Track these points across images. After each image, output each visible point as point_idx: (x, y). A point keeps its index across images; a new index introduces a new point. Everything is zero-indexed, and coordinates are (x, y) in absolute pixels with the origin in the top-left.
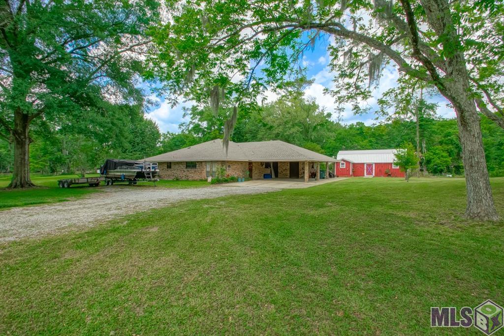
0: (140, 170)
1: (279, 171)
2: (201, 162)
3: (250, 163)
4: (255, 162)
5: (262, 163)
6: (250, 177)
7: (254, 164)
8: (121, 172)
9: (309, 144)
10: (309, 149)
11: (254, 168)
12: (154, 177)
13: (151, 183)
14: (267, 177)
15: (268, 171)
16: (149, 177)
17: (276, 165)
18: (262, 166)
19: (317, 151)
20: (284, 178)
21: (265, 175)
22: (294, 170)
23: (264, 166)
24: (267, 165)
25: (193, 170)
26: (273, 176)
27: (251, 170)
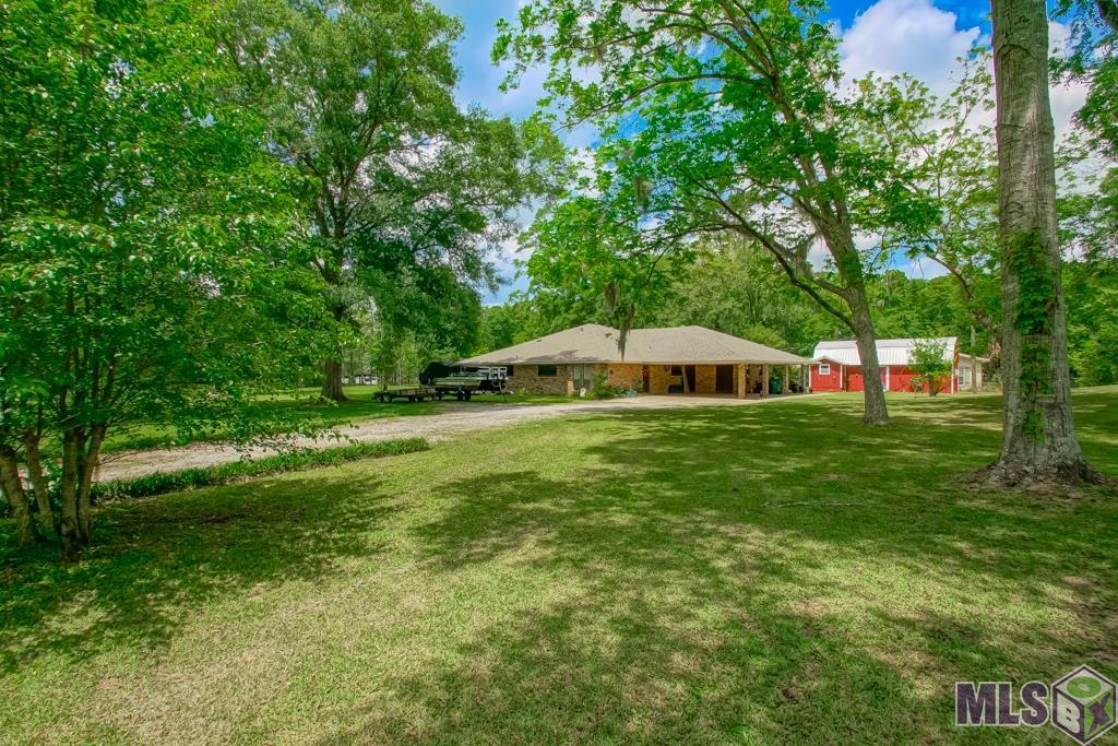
0: (485, 378)
1: (697, 380)
2: (565, 365)
3: (646, 367)
4: (654, 366)
5: (666, 367)
6: (645, 389)
7: (651, 369)
8: (456, 381)
9: (759, 330)
10: (756, 340)
11: (651, 375)
12: (503, 387)
13: (500, 398)
14: (675, 390)
15: (677, 380)
16: (498, 389)
17: (691, 370)
18: (666, 370)
19: (772, 344)
20: (706, 393)
21: (670, 387)
22: (724, 378)
23: (670, 371)
24: (676, 370)
25: (550, 378)
26: (686, 388)
27: (647, 378)
